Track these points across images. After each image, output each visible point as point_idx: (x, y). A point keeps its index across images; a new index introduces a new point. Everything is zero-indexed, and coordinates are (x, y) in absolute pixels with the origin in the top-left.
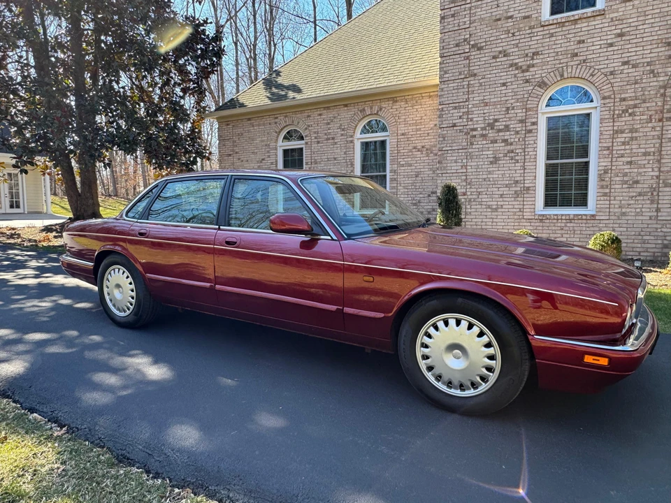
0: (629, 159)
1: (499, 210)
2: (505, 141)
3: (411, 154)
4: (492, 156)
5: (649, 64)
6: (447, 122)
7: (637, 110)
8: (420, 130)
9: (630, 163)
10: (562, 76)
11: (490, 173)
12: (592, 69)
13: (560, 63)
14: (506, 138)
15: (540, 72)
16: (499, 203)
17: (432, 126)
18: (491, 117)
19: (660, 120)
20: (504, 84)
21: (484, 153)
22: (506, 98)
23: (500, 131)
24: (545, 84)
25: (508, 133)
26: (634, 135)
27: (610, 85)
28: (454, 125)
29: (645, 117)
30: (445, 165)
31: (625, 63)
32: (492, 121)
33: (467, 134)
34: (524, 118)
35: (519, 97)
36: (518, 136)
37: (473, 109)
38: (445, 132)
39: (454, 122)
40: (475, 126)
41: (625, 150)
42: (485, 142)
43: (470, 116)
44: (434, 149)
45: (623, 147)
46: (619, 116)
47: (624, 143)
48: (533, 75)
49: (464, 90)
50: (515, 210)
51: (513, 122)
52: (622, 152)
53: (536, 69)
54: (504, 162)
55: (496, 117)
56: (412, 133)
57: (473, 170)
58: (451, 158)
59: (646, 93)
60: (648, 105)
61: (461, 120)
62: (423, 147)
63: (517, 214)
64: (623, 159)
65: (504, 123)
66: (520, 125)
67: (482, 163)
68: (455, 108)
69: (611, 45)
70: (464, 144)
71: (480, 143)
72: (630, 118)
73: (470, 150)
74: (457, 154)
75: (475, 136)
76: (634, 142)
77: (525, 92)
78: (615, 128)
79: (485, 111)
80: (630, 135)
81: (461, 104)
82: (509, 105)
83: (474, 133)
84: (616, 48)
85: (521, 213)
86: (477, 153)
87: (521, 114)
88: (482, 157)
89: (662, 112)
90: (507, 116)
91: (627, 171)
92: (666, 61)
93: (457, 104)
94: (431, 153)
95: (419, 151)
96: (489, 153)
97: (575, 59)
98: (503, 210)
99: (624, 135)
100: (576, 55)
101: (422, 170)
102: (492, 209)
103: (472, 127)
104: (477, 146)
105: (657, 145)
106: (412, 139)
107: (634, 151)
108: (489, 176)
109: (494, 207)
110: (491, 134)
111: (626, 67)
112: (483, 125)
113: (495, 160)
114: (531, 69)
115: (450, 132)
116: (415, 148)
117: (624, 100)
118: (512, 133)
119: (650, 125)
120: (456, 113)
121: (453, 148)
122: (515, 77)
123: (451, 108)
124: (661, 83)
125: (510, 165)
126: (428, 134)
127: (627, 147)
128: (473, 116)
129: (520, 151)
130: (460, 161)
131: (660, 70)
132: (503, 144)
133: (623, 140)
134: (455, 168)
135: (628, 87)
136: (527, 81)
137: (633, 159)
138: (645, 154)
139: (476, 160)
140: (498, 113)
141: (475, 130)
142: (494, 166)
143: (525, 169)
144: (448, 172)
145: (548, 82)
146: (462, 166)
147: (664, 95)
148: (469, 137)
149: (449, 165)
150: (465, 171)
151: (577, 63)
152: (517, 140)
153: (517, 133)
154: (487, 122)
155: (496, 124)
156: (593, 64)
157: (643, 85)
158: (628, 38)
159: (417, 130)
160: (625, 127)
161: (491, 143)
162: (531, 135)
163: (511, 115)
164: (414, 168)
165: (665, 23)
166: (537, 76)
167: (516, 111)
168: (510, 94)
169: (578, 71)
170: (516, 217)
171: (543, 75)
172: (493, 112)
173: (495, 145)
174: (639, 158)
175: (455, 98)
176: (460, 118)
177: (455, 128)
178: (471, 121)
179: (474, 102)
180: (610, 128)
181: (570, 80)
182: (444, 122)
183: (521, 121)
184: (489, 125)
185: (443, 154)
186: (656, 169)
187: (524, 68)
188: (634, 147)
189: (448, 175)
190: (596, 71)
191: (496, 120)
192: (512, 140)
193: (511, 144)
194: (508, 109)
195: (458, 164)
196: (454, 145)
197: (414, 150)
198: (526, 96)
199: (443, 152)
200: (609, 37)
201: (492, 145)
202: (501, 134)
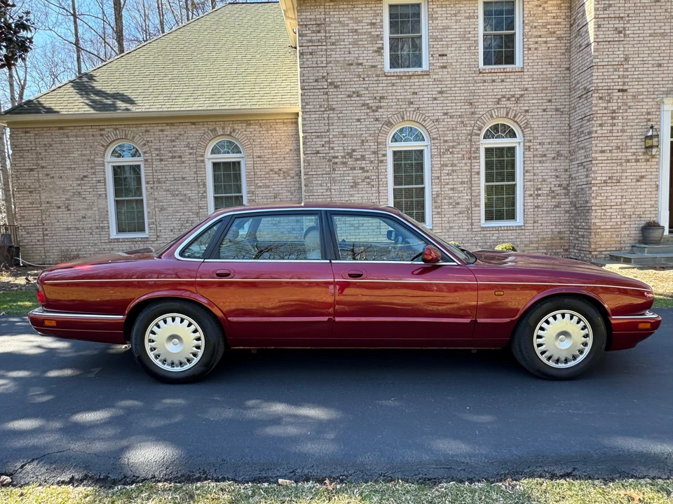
0: (452, 186)
1: (361, 228)
2: (362, 168)
3: (268, 176)
4: (352, 181)
5: (460, 116)
6: (311, 149)
7: (455, 150)
8: (276, 153)
9: (453, 189)
10: (403, 118)
11: (351, 195)
12: (424, 116)
13: (401, 108)
14: (363, 166)
15: (386, 113)
16: (360, 222)
17: (288, 150)
18: (350, 148)
19: (470, 158)
20: (358, 120)
21: (345, 178)
22: (361, 132)
23: (357, 159)
24: (392, 124)
25: (364, 162)
26: (454, 168)
27: (436, 130)
28: (318, 152)
29: (460, 155)
30: (311, 188)
31: (445, 114)
32: (350, 151)
33: (330, 160)
34: (376, 150)
35: (371, 132)
36: (373, 165)
37: (334, 139)
38: (310, 158)
39: (318, 149)
40: (336, 154)
41: (449, 179)
42: (345, 169)
43: (331, 145)
44: (291, 172)
45: (448, 177)
46: (444, 153)
47: (448, 174)
48: (381, 115)
49: (324, 122)
50: (373, 228)
51: (367, 153)
52: (447, 181)
53: (383, 110)
54: (362, 186)
55: (353, 148)
56: (268, 156)
57: (336, 193)
58: (317, 182)
59: (460, 138)
60: (461, 147)
61: (323, 148)
62: (280, 170)
63: (376, 230)
64: (448, 186)
65: (361, 153)
66: (373, 156)
67: (344, 187)
68: (318, 137)
69: (435, 99)
70: (327, 170)
71: (341, 169)
72: (451, 156)
73: (333, 176)
74: (321, 179)
75: (336, 163)
76: (455, 174)
77: (375, 129)
78: (442, 162)
79: (344, 142)
80: (451, 168)
81: (322, 134)
82: (364, 138)
83: (336, 160)
84: (439, 102)
85: (378, 230)
86: (339, 178)
87: (374, 147)
88: (343, 181)
89: (470, 152)
90: (363, 147)
91: (451, 195)
92: (470, 116)
93: (319, 134)
94: (288, 176)
95: (276, 173)
96: (350, 178)
97: (412, 106)
98: (364, 228)
99: (448, 168)
100: (412, 103)
101: (280, 192)
102: (355, 227)
103: (334, 155)
104: (339, 172)
105: (469, 177)
106: (269, 162)
107: (455, 180)
108: (350, 198)
109: (356, 225)
110: (350, 162)
111: (446, 117)
112: (343, 154)
113: (355, 185)
114: (380, 110)
115: (314, 158)
116: (272, 170)
117: (446, 141)
118: (368, 162)
119: (463, 161)
120: (319, 142)
121: (318, 173)
122: (367, 115)
123: (314, 137)
124: (468, 132)
125: (367, 189)
126: (284, 158)
127: (450, 177)
128: (334, 145)
129: (375, 177)
130: (325, 185)
131: (467, 122)
132: (361, 171)
133: (447, 172)
134: (321, 191)
135: (448, 132)
136: (377, 120)
137: (455, 186)
138: (462, 183)
139: (339, 184)
140: (355, 144)
141: (337, 157)
142: (355, 189)
143: (379, 193)
144: (315, 194)
145: (393, 122)
146: (327, 190)
147: (470, 140)
148: (331, 163)
149: (315, 188)
150: (329, 193)
151: (413, 109)
152: (371, 168)
153: (371, 162)
154: (346, 151)
155: (354, 153)
156: (424, 112)
157: (457, 132)
158: (446, 95)
159: (273, 154)
160: (448, 162)
161: (351, 170)
162: (382, 164)
163: (366, 147)
164: (272, 189)
165: (468, 88)
166: (384, 116)
167: (370, 144)
168: (364, 129)
169: (414, 116)
170: (374, 233)
171: (389, 116)
172: (352, 143)
173: (354, 172)
174: (458, 186)
175: (317, 128)
176: (323, 146)
177: (318, 155)
178: (332, 149)
179: (334, 133)
180: (439, 162)
181: (408, 122)
182: (308, 149)
183: (374, 153)
184: (348, 154)
185: (309, 178)
186: (469, 194)
187: (374, 108)
188: (455, 177)
189: (314, 197)
190: (427, 118)
191: (354, 151)
192: (368, 168)
193: (367, 171)
194: (363, 141)
195: (323, 188)
196: (319, 170)
197: (271, 173)
198: (376, 132)
199: (308, 176)
200: (434, 93)
201: (351, 172)
202: (358, 162)
